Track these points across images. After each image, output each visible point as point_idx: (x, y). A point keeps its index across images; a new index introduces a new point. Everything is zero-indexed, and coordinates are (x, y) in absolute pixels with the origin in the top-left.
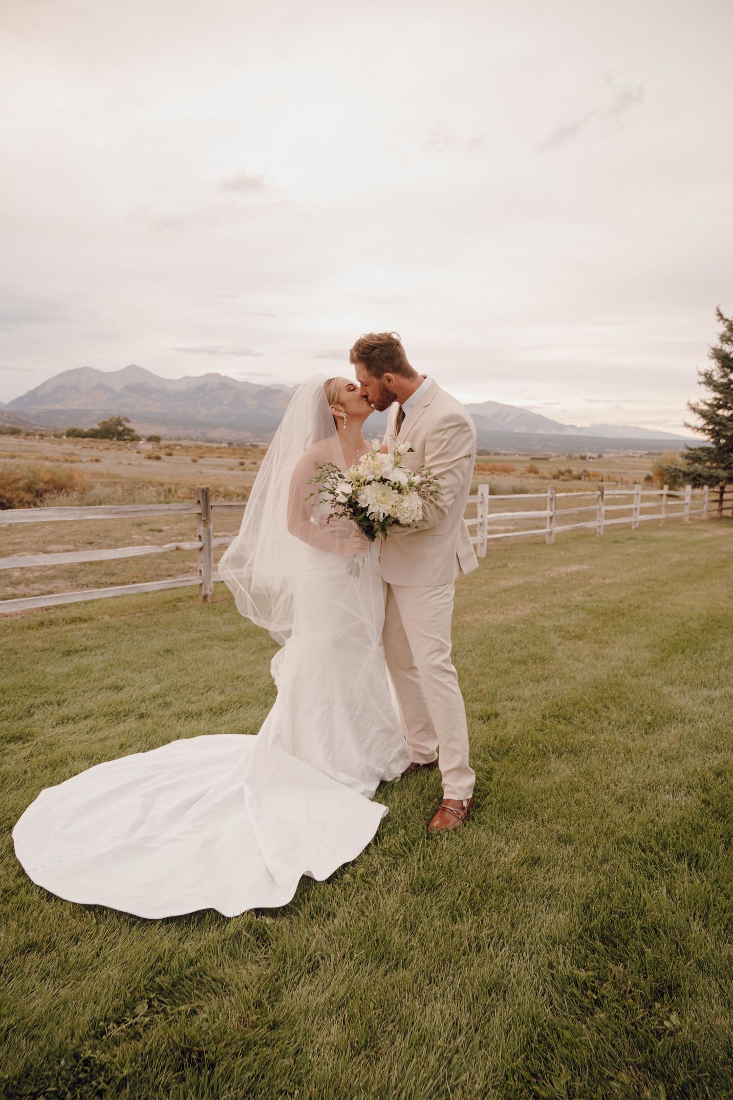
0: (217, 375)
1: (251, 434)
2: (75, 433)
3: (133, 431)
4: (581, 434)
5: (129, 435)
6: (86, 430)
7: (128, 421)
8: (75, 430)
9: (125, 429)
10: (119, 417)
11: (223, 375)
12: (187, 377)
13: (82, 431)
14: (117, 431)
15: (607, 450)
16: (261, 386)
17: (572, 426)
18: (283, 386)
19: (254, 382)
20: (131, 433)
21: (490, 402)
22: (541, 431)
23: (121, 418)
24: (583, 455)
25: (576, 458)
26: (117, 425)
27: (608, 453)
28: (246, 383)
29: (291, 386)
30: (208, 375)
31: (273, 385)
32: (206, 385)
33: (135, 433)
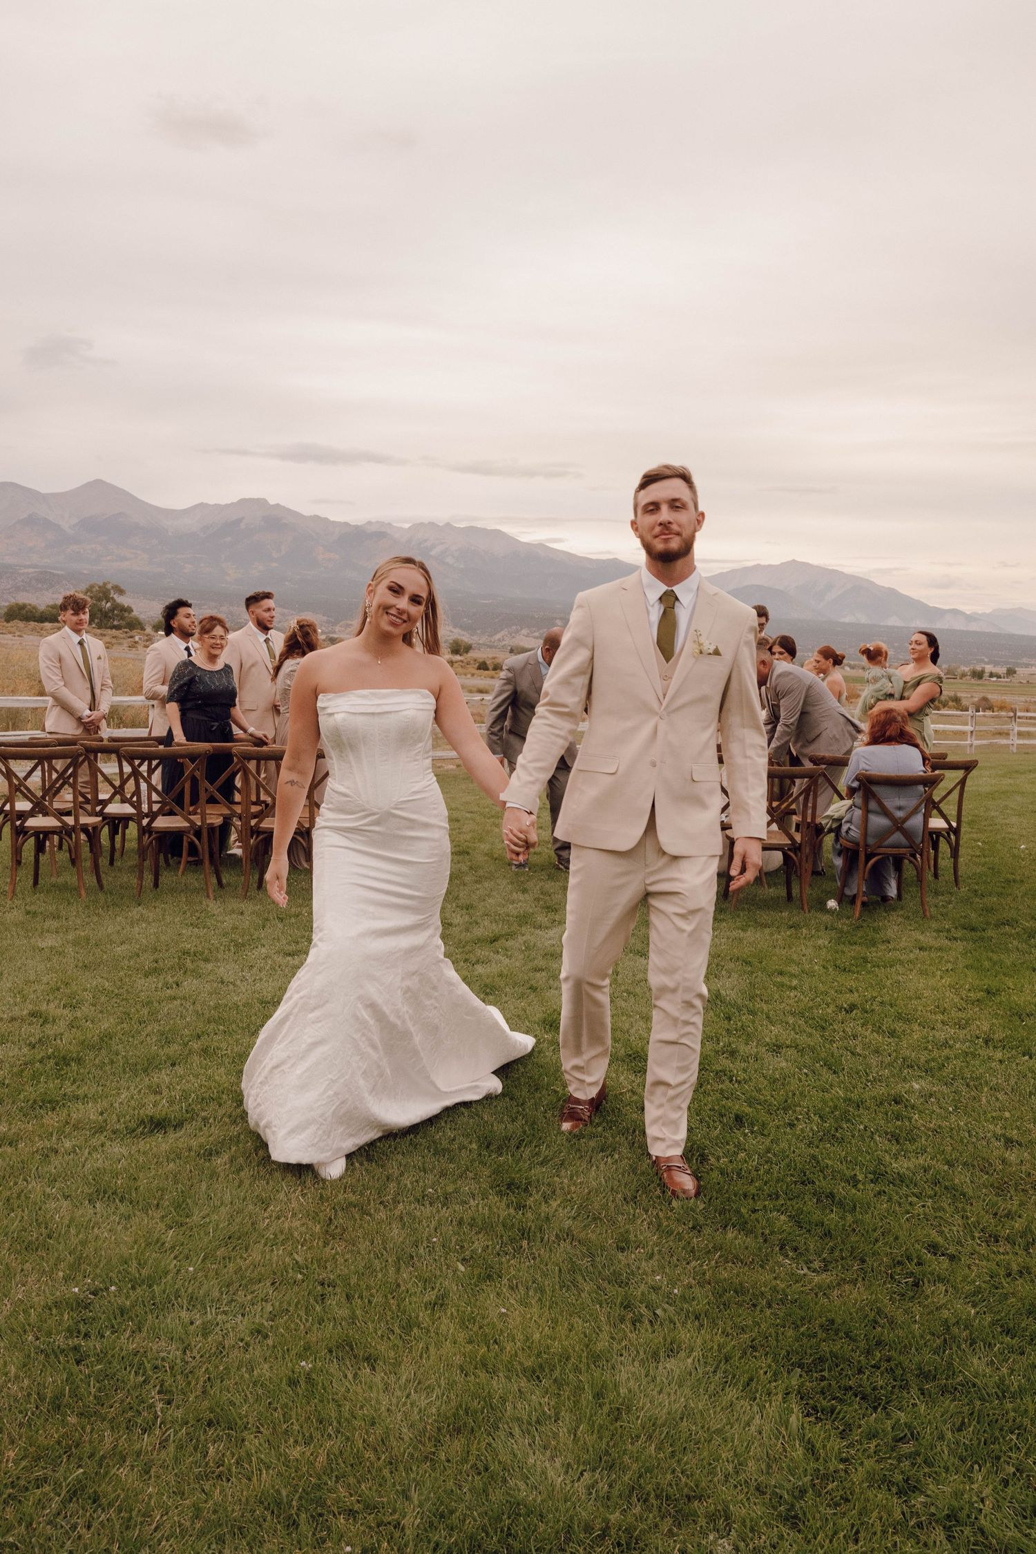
0: (261, 502)
1: (325, 618)
2: (24, 612)
3: (129, 610)
4: (973, 627)
5: (122, 618)
6: (42, 608)
7: (121, 592)
8: (23, 607)
9: (117, 606)
10: (105, 584)
11: (272, 502)
12: (202, 506)
13: (34, 608)
14: (101, 610)
15: (1025, 660)
16: (346, 524)
17: (955, 612)
18: (389, 524)
19: (332, 519)
20: (126, 614)
21: (794, 561)
22: (893, 621)
23: (109, 586)
24: (979, 668)
25: (963, 675)
26: (99, 599)
27: (1027, 666)
28: (316, 518)
29: (407, 526)
30: (243, 502)
31: (369, 523)
32: (240, 520)
33: (135, 613)
